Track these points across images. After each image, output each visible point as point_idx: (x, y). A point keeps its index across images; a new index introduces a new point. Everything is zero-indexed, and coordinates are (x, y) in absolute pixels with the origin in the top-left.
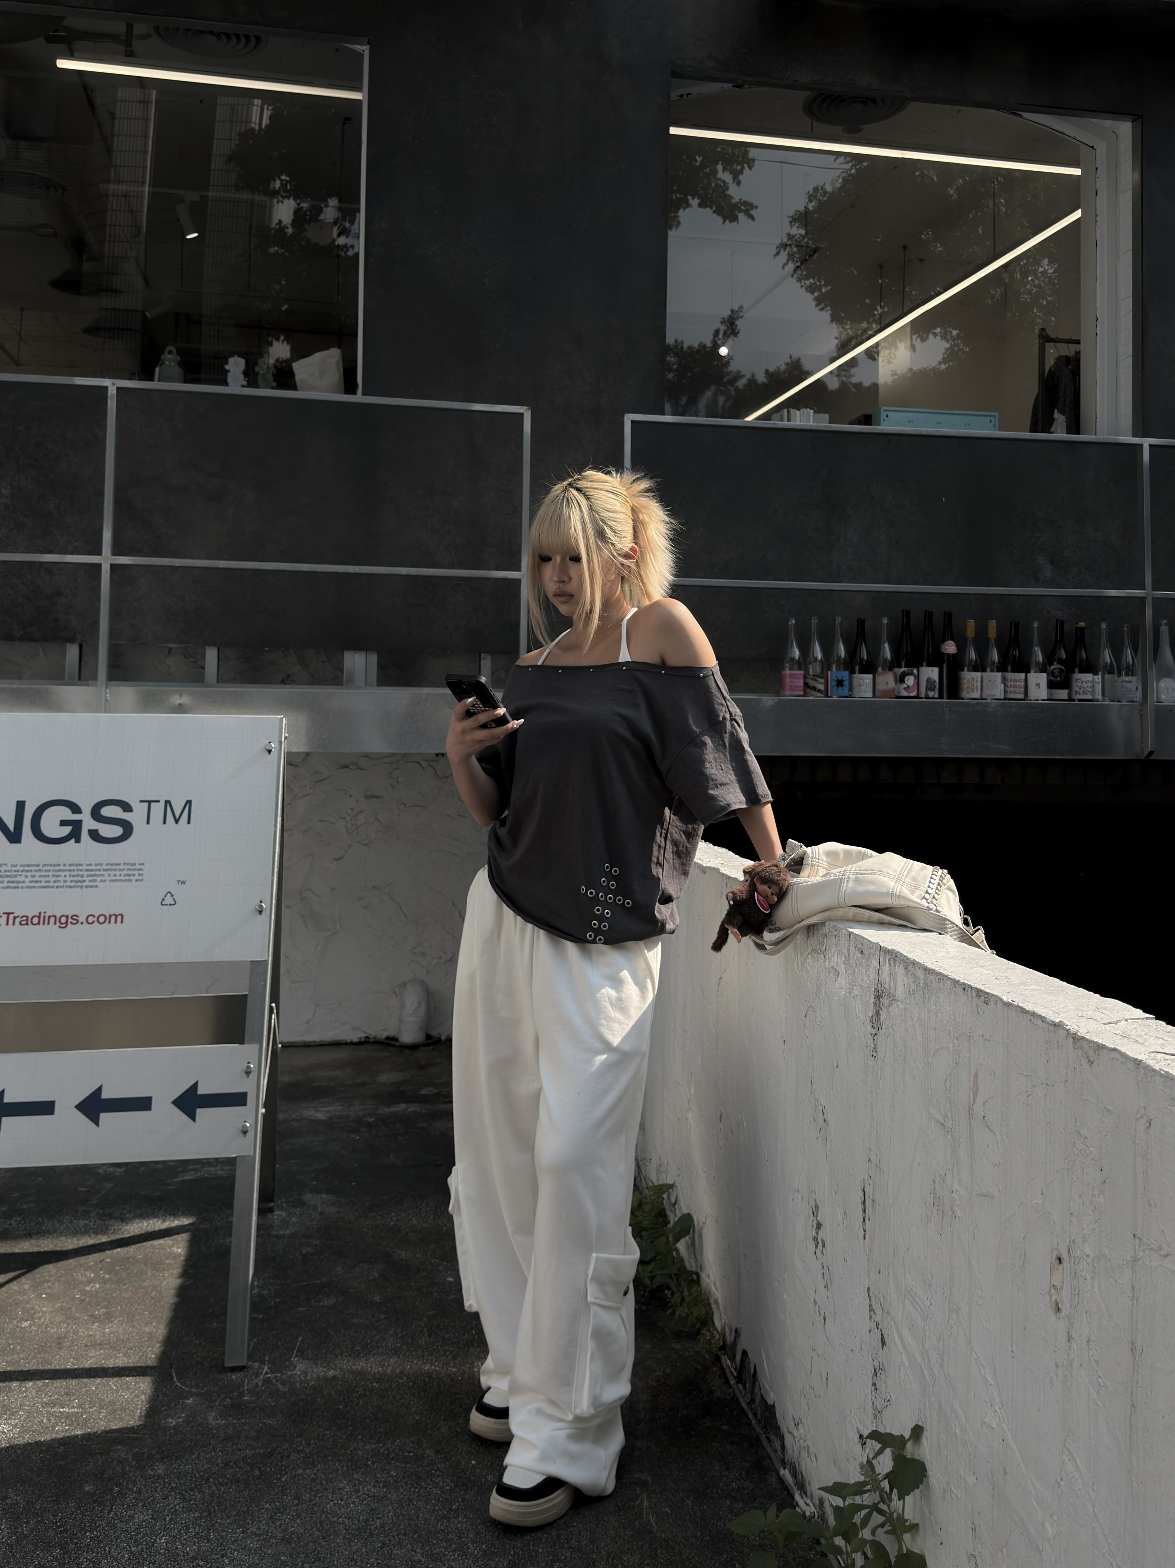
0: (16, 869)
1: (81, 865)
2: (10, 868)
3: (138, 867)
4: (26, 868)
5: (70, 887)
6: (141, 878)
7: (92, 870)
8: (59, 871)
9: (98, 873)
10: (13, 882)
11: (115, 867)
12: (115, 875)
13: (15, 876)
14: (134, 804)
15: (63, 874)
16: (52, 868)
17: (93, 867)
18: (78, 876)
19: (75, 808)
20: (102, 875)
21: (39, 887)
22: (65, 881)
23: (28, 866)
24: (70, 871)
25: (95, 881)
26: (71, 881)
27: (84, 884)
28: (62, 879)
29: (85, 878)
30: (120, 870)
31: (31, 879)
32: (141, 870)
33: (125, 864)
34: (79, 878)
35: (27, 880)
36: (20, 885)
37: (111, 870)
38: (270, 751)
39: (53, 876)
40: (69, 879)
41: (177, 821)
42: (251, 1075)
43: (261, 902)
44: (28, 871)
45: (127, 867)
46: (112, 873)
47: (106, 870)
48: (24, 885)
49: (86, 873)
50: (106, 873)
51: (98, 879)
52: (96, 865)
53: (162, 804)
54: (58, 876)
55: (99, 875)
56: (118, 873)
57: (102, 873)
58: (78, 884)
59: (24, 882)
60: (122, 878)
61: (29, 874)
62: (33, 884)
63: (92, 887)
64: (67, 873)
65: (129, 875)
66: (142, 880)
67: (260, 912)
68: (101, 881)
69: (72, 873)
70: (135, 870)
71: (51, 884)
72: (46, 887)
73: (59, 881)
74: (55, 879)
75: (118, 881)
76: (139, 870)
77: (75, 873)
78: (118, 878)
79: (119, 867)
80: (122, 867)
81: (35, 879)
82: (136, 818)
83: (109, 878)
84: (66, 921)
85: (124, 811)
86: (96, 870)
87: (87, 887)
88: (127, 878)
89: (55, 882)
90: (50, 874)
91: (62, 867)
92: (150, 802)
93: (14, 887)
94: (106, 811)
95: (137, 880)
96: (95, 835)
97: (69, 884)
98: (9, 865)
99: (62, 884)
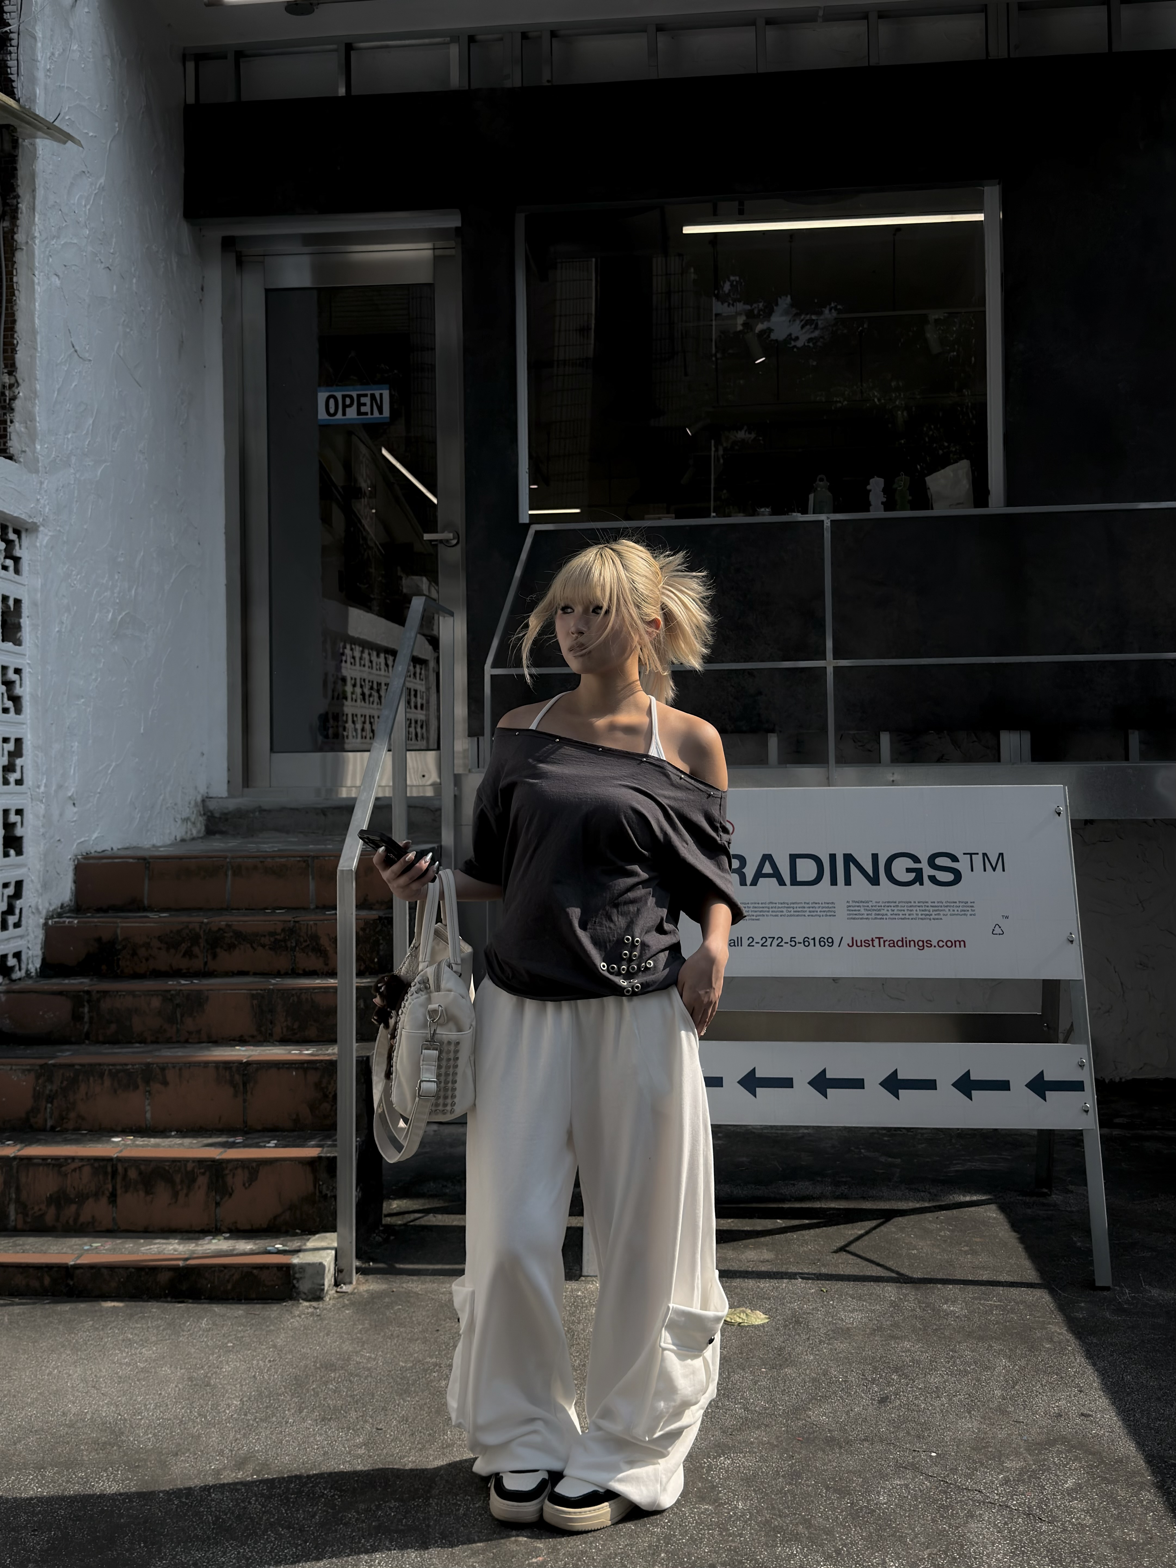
0: (880, 904)
1: (927, 902)
2: (875, 904)
3: (969, 904)
4: (887, 904)
5: (921, 919)
6: (973, 913)
7: (936, 906)
8: (911, 906)
9: (940, 908)
10: (878, 915)
11: (952, 904)
12: (954, 911)
13: (880, 910)
14: (959, 856)
15: (914, 909)
16: (906, 904)
17: (936, 904)
18: (925, 910)
19: (916, 860)
20: (944, 910)
21: (898, 919)
22: (917, 915)
23: (888, 902)
24: (919, 906)
25: (939, 914)
26: (922, 915)
27: (932, 917)
28: (914, 912)
29: (931, 913)
30: (957, 906)
31: (892, 913)
32: (973, 907)
33: (960, 902)
34: (927, 913)
35: (889, 913)
36: (885, 917)
37: (950, 906)
38: (1059, 814)
39: (908, 910)
40: (920, 913)
41: (994, 869)
42: (1085, 1068)
43: (1071, 934)
44: (888, 906)
45: (961, 904)
46: (951, 909)
47: (947, 906)
48: (887, 917)
49: (931, 909)
50: (947, 909)
51: (941, 913)
52: (938, 902)
53: (981, 856)
54: (911, 911)
55: (941, 910)
56: (956, 909)
57: (943, 908)
58: (927, 917)
59: (886, 915)
60: (959, 913)
61: (889, 909)
62: (894, 916)
63: (937, 919)
64: (918, 909)
65: (964, 911)
66: (974, 915)
67: (1072, 942)
68: (944, 915)
69: (921, 908)
70: (968, 906)
71: (907, 916)
72: (903, 919)
73: (913, 914)
74: (909, 912)
75: (957, 915)
76: (971, 907)
77: (924, 908)
78: (957, 913)
79: (955, 904)
80: (958, 904)
81: (895, 912)
82: (962, 866)
83: (949, 913)
84: (924, 944)
85: (953, 861)
86: (938, 906)
87: (934, 919)
88: (963, 913)
89: (909, 915)
90: (905, 908)
91: (913, 904)
92: (971, 854)
93: (881, 919)
94: (939, 861)
95: (971, 915)
96: (933, 879)
97: (920, 916)
98: (874, 902)
99: (914, 916)
